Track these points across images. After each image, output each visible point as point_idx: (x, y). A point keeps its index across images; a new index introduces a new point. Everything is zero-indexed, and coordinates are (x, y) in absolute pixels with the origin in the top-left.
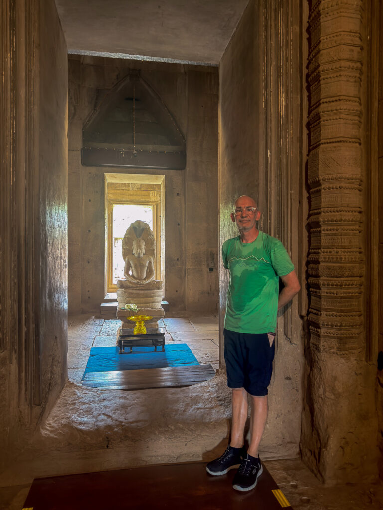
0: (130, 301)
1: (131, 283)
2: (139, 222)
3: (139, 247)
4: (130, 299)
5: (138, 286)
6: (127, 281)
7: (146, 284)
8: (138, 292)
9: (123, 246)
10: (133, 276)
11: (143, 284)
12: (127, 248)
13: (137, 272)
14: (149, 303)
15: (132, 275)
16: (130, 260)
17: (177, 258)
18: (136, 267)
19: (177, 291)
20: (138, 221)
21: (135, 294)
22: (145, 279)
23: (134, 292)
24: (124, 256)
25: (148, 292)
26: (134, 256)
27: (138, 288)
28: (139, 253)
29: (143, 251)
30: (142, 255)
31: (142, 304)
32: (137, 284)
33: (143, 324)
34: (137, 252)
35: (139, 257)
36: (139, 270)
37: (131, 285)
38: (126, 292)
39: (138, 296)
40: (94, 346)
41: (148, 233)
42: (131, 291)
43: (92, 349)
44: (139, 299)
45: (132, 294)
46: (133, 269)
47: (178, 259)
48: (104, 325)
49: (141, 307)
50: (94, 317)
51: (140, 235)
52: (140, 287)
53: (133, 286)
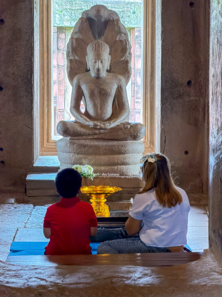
0: (81, 159)
1: (82, 126)
2: (98, 8)
3: (98, 57)
4: (81, 156)
5: (97, 131)
6: (76, 122)
7: (111, 129)
8: (96, 143)
9: (68, 56)
10: (87, 114)
11: (105, 129)
12: (75, 60)
13: (95, 106)
14: (117, 164)
15: (86, 111)
16: (81, 83)
17: (189, 80)
18: (92, 95)
19: (186, 153)
20: (97, 5)
21: (91, 146)
22: (110, 119)
23: (88, 142)
24: (72, 75)
25: (115, 143)
26: (90, 75)
27: (96, 137)
28: (98, 70)
29: (107, 65)
30: (104, 74)
31: (104, 165)
32: (95, 128)
33: (103, 200)
34: (94, 66)
35: (98, 77)
36: (98, 101)
37: (83, 130)
38: (73, 144)
39: (96, 151)
40: (16, 240)
41: (116, 28)
42: (82, 142)
43: (14, 244)
44: (97, 157)
45: (85, 146)
46: (88, 99)
47: (189, 83)
48: (33, 213)
49: (101, 172)
50: (13, 200)
51: (100, 35)
52: (100, 134)
53: (88, 132)
